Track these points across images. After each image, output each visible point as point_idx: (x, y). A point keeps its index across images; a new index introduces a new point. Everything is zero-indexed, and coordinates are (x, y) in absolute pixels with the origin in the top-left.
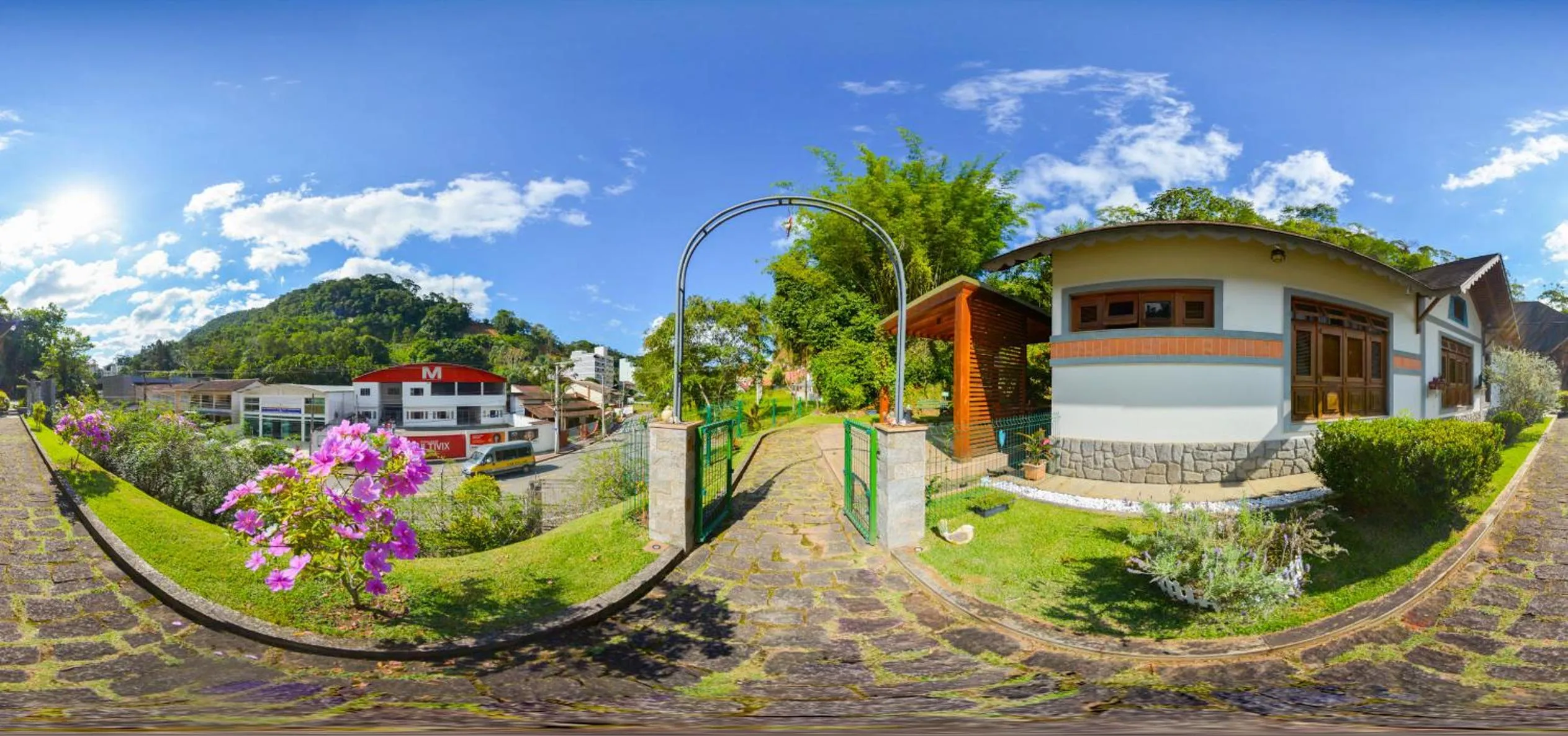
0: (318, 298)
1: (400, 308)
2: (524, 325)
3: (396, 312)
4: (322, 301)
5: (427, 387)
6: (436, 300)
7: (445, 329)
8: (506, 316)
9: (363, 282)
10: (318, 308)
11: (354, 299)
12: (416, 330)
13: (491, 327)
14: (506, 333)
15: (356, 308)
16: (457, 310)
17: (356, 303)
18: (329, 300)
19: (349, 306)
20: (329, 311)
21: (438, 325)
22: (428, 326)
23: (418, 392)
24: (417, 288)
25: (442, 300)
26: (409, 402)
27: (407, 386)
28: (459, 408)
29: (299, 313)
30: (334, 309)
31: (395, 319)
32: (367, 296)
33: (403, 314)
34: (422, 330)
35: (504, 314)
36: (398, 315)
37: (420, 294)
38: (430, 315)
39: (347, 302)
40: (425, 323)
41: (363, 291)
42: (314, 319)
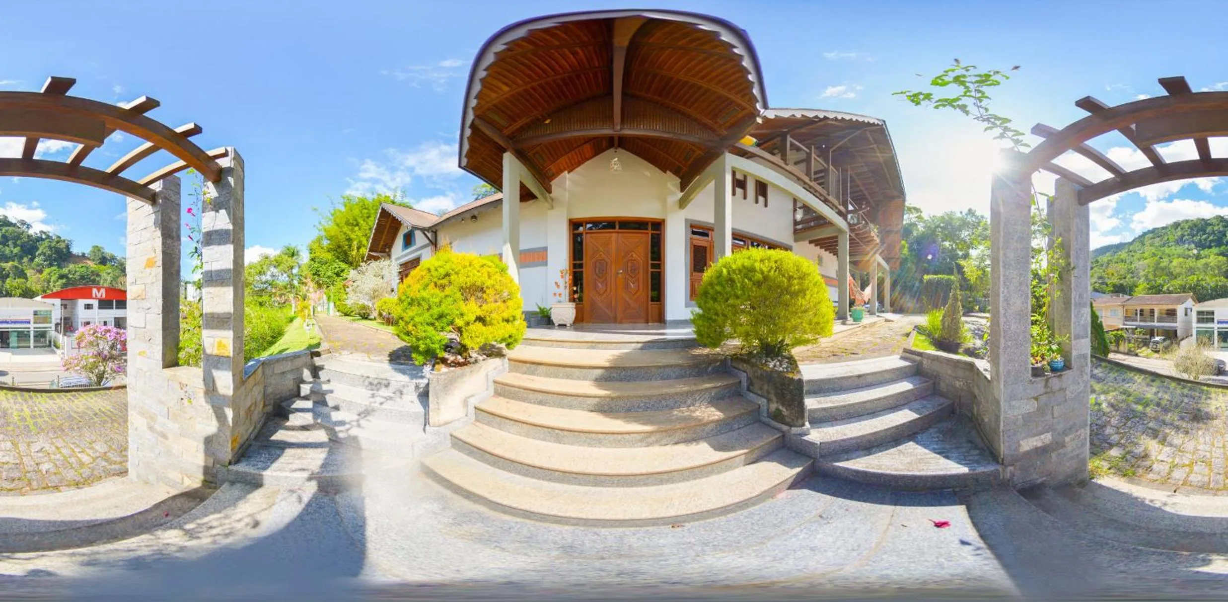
0: (1180, 233)
1: (19, 242)
2: (113, 258)
3: (15, 245)
4: (1183, 236)
5: (95, 303)
6: (44, 237)
7: (55, 260)
8: (99, 250)
9: (1214, 221)
10: (1180, 241)
11: (1210, 234)
12: (32, 260)
13: (88, 259)
14: (100, 263)
15: (1211, 241)
16: (62, 245)
17: (1211, 238)
18: (1188, 235)
19: (1205, 240)
20: (1189, 244)
21: (50, 256)
22: (42, 257)
23: (88, 307)
24: (29, 226)
25: (48, 237)
26: (82, 314)
27: (81, 302)
28: (115, 318)
29: (1164, 245)
30: (1193, 242)
31: (16, 250)
32: (1220, 232)
33: (22, 246)
34: (36, 260)
35: (97, 249)
36: (18, 248)
37: (31, 232)
38: (42, 248)
39: (1204, 237)
40: (39, 255)
41: (1216, 228)
42: (1179, 250)
